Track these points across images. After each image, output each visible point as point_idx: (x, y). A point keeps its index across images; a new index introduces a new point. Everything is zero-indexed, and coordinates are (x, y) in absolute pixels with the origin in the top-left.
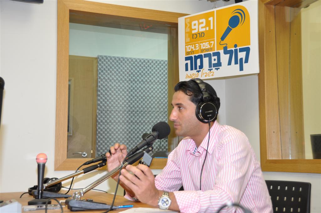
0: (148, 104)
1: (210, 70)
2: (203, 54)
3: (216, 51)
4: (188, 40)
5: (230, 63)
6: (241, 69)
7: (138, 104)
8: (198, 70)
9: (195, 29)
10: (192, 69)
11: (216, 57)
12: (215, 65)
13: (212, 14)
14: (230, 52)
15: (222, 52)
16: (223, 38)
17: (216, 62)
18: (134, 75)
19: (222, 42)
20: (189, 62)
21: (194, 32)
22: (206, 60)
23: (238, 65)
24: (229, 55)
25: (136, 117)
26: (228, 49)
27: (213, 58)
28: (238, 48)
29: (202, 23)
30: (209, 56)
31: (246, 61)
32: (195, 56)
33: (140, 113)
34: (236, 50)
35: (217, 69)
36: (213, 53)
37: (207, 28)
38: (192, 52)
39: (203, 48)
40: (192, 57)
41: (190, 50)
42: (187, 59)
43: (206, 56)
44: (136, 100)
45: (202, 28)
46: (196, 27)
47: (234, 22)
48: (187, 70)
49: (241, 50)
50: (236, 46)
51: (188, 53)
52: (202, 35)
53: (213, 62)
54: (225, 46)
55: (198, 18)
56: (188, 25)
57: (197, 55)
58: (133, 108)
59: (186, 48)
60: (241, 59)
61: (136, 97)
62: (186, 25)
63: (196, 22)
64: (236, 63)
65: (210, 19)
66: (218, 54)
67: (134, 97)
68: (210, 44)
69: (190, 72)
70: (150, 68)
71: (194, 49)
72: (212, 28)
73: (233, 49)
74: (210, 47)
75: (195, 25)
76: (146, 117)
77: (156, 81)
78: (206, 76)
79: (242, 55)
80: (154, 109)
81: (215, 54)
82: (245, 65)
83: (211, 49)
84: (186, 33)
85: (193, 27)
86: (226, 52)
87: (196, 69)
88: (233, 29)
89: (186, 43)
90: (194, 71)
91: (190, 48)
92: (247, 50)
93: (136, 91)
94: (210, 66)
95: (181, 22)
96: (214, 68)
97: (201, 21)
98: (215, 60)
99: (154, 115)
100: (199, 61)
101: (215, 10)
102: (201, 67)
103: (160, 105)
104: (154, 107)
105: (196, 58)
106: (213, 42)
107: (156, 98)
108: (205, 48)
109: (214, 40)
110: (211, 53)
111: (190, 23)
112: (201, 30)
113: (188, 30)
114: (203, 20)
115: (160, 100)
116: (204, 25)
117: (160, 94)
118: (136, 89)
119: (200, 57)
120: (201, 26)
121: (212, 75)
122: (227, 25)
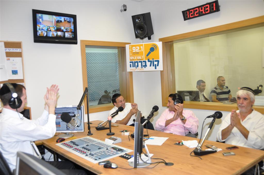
0: (96, 73)
1: (142, 68)
2: (138, 61)
3: (144, 60)
4: (131, 54)
5: (150, 66)
6: (156, 68)
7: (92, 74)
8: (136, 67)
9: (134, 50)
10: (133, 67)
11: (144, 63)
12: (144, 66)
13: (142, 45)
14: (151, 61)
15: (147, 61)
16: (147, 55)
17: (144, 65)
18: (90, 61)
19: (147, 57)
20: (132, 64)
21: (133, 51)
22: (140, 64)
23: (154, 67)
24: (150, 63)
25: (92, 80)
26: (150, 60)
27: (143, 63)
28: (154, 60)
29: (138, 48)
30: (141, 62)
31: (158, 65)
32: (134, 62)
33: (93, 78)
34: (153, 61)
35: (145, 68)
36: (143, 61)
37: (140, 51)
38: (133, 60)
39: (138, 58)
40: (133, 62)
41: (132, 59)
42: (130, 62)
43: (140, 62)
44: (91, 72)
45: (138, 50)
46: (135, 49)
47: (152, 49)
48: (131, 67)
49: (155, 61)
50: (153, 59)
51: (131, 60)
52: (138, 53)
53: (143, 65)
54: (148, 58)
55: (135, 46)
56: (131, 48)
57: (135, 61)
58: (91, 76)
59: (130, 58)
60: (156, 65)
61: (91, 71)
62: (130, 48)
63: (135, 47)
64: (153, 66)
65: (141, 47)
66: (145, 62)
67: (90, 71)
68: (142, 57)
69: (132, 68)
70: (95, 57)
71: (134, 59)
72: (142, 51)
73: (152, 60)
74: (141, 58)
75: (134, 49)
76: (96, 79)
77: (99, 62)
78: (140, 70)
79: (156, 63)
80: (99, 75)
81: (144, 62)
82: (157, 67)
83: (142, 59)
84: (130, 51)
85: (133, 49)
86: (149, 61)
87: (135, 67)
88: (152, 53)
89: (130, 56)
90: (134, 68)
91: (132, 58)
92: (158, 61)
93: (91, 68)
94: (142, 66)
95: (127, 47)
96: (143, 67)
97: (137, 47)
98: (144, 64)
99: (99, 78)
100: (136, 64)
101: (143, 44)
102: (138, 66)
103: (101, 73)
104: (99, 74)
105: (135, 62)
106: (143, 57)
107: (100, 70)
108: (139, 58)
109: (143, 56)
110: (142, 61)
111: (132, 48)
112: (137, 51)
113: (131, 50)
114: (138, 47)
115: (101, 71)
116: (138, 49)
117: (101, 68)
118: (91, 67)
119: (137, 62)
120: (137, 49)
121: (143, 70)
122: (149, 50)
